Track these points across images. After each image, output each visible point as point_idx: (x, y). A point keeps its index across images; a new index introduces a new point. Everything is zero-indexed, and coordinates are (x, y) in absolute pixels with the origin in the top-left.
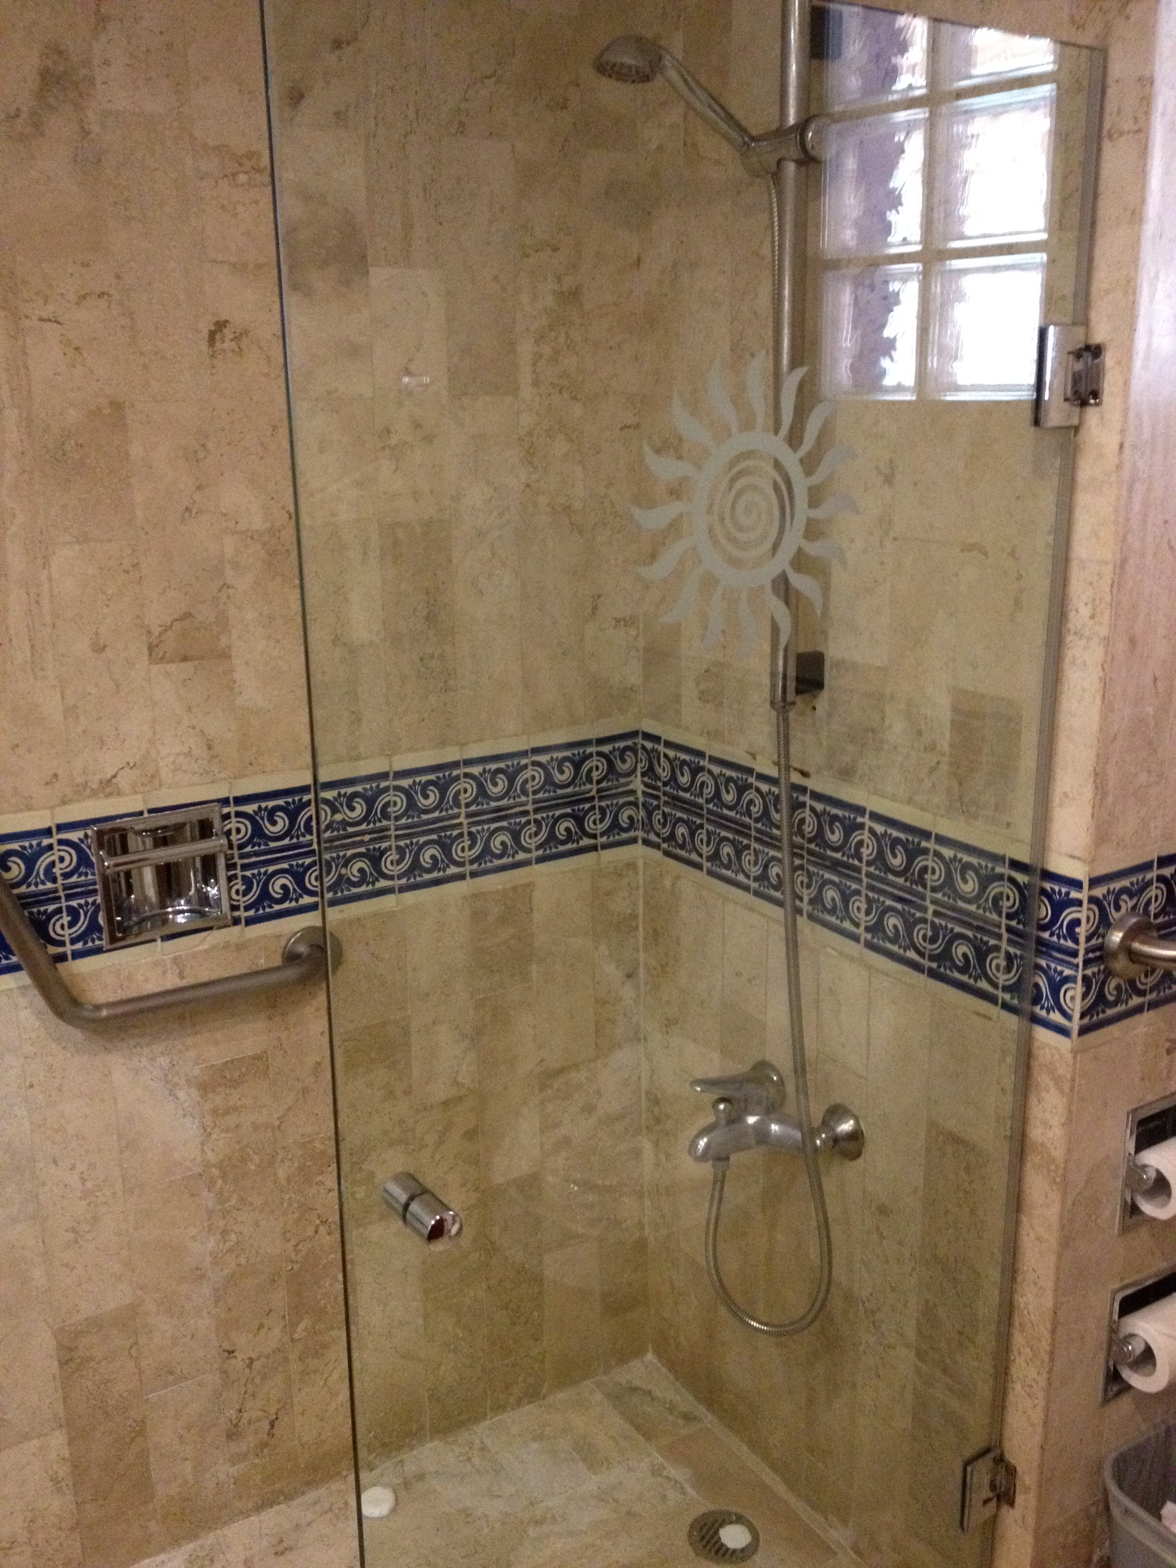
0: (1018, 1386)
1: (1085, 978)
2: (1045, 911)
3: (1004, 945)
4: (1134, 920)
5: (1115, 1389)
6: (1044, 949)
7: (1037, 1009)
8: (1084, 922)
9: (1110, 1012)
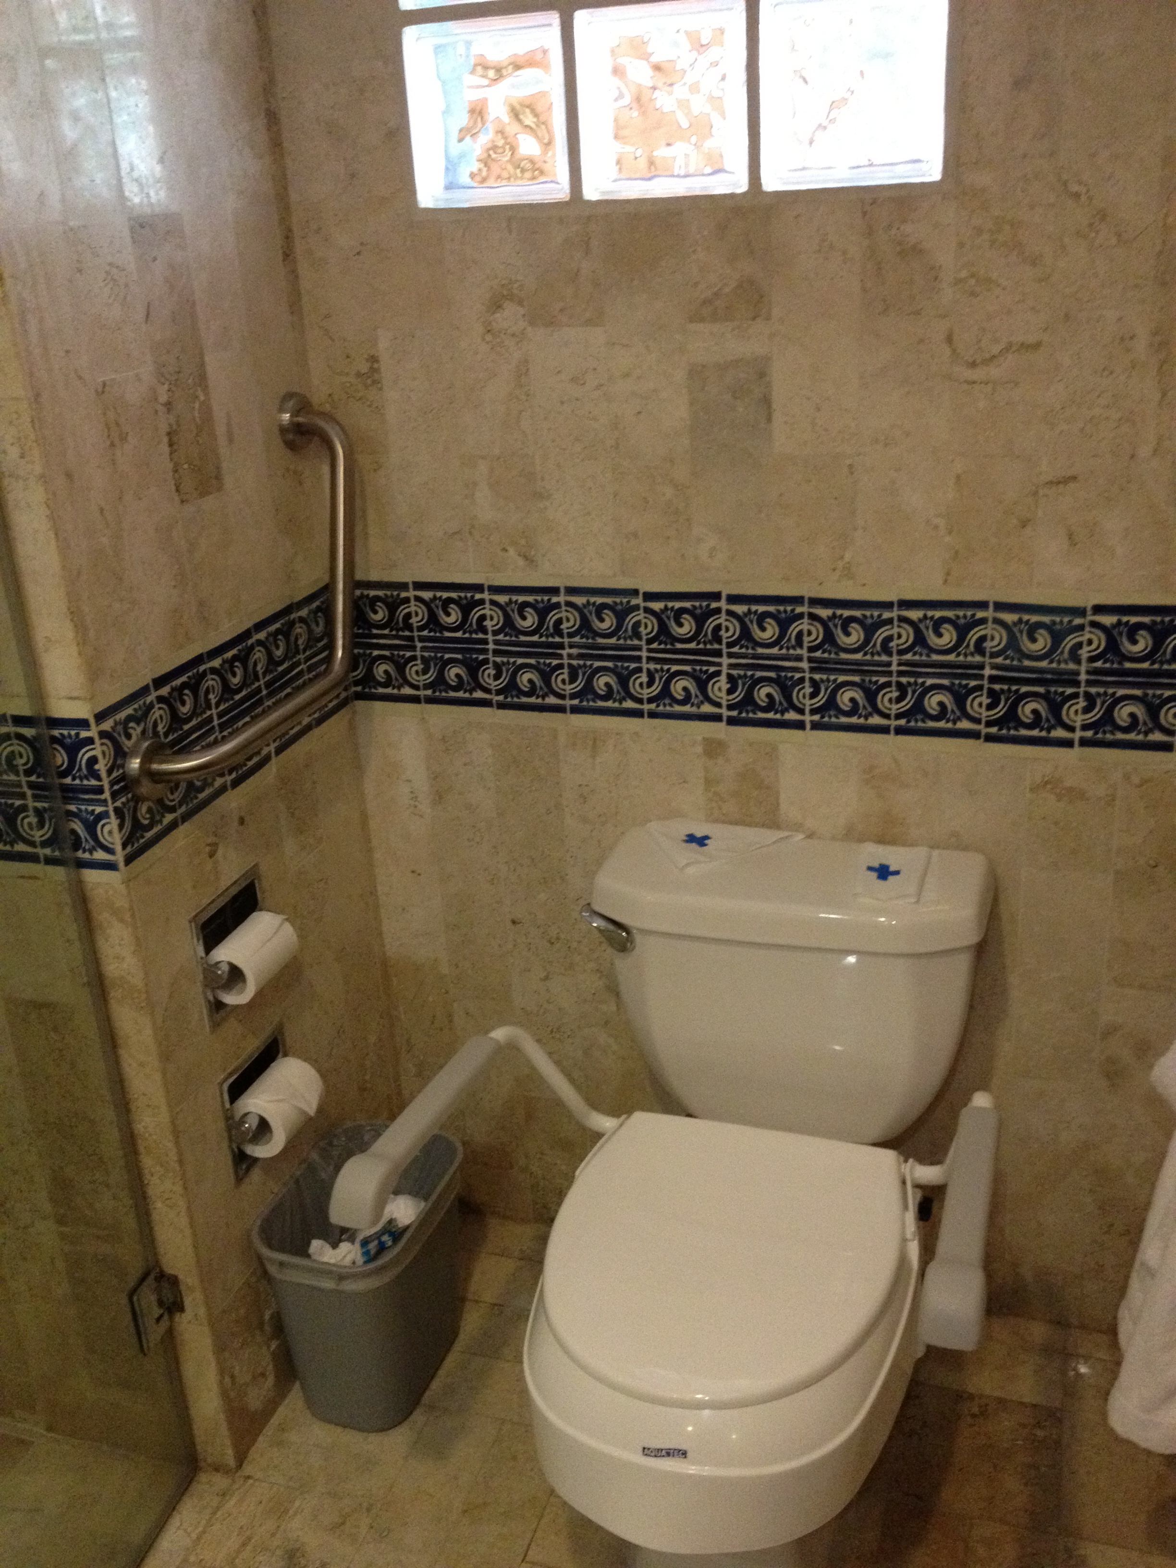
0: (159, 1205)
1: (116, 810)
2: (61, 758)
3: (31, 803)
4: (146, 744)
5: (244, 1167)
6: (69, 793)
7: (80, 854)
8: (100, 757)
9: (149, 835)
